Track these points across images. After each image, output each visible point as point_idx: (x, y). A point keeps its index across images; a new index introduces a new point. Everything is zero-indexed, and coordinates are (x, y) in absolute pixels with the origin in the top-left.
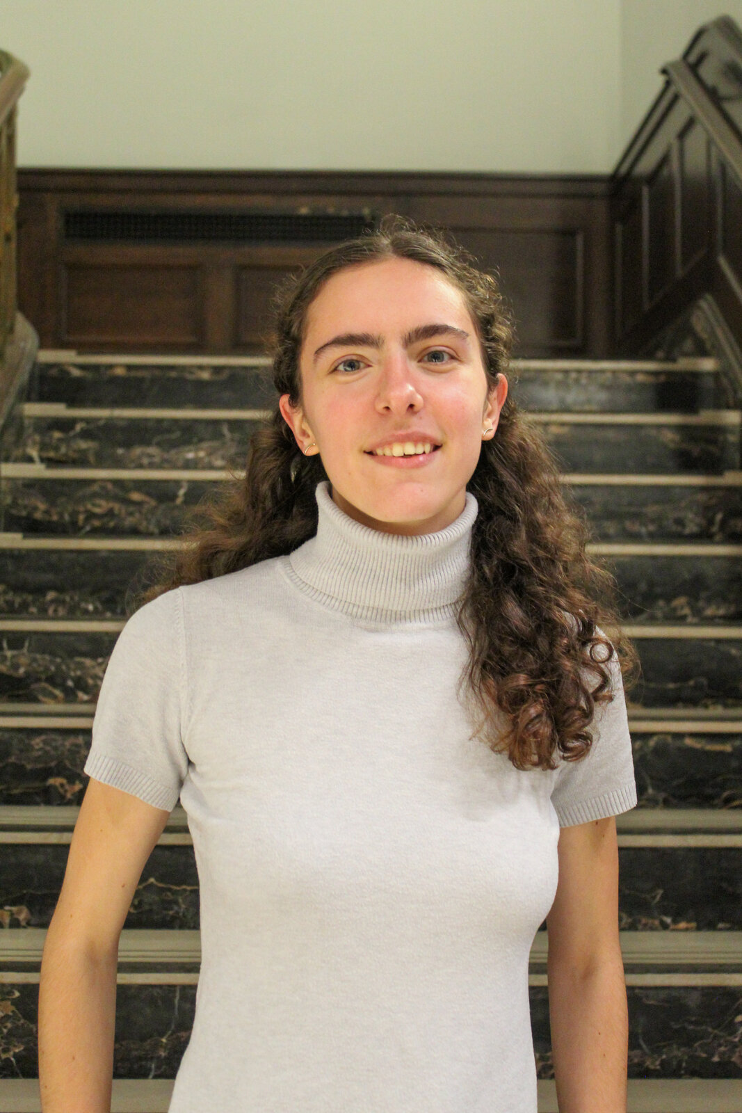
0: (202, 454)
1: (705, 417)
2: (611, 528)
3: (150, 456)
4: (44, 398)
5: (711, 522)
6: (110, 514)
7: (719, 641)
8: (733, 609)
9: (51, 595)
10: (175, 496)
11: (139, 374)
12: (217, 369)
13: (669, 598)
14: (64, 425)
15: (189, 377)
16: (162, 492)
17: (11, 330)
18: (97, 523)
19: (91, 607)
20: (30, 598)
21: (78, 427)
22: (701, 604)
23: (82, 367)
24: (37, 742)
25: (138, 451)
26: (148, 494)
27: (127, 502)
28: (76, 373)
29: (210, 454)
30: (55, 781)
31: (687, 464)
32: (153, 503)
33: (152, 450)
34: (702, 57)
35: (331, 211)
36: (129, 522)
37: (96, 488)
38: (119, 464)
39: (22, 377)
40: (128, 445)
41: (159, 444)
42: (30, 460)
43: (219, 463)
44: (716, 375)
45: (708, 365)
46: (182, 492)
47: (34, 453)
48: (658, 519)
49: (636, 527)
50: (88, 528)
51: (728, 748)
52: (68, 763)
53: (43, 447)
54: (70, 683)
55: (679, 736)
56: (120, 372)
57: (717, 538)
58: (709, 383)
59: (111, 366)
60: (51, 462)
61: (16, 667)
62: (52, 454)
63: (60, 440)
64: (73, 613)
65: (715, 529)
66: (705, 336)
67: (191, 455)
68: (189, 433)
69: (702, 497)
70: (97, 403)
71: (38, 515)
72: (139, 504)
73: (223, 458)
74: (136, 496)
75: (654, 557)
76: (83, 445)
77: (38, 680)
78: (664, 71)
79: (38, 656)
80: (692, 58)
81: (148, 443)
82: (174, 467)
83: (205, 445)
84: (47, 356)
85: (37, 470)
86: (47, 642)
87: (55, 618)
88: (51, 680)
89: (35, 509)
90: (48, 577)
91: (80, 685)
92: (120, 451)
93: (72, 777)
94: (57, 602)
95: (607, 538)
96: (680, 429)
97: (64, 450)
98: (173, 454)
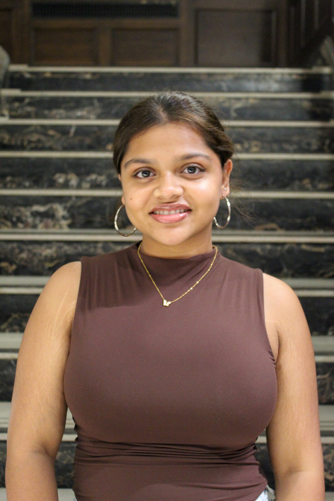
0: (84, 113)
1: (324, 95)
2: (275, 146)
3: (60, 114)
4: (12, 87)
5: (323, 144)
6: (39, 141)
7: (322, 200)
9: (9, 179)
10: (69, 133)
11: (58, 76)
12: (94, 74)
13: (301, 179)
14: (20, 100)
15: (80, 77)
16: (63, 130)
18: (33, 145)
19: (27, 184)
21: (27, 101)
22: (316, 183)
23: (32, 73)
25: (54, 112)
26: (57, 131)
27: (46, 135)
28: (28, 76)
29: (88, 113)
30: (4, 264)
31: (314, 116)
32: (58, 135)
33: (62, 112)
36: (48, 144)
37: (32, 129)
38: (45, 117)
40: (50, 108)
41: (64, 109)
42: (3, 115)
43: (93, 117)
44: (330, 75)
45: (327, 70)
47: (6, 112)
48: (298, 143)
49: (286, 146)
50: (29, 147)
51: (322, 250)
52: (9, 256)
53: (11, 110)
54: (14, 219)
55: (299, 244)
56: (48, 75)
57: (327, 152)
58: (327, 79)
59: (43, 73)
60: (12, 117)
62: (14, 113)
63: (18, 108)
64: (20, 186)
65: (326, 147)
66: (325, 57)
67: (79, 113)
68: (78, 103)
69: (319, 133)
70: (38, 89)
71: (6, 142)
72: (52, 137)
73: (94, 114)
74: (51, 132)
75: (294, 161)
76: (29, 109)
81: (59, 108)
82: (71, 118)
83: (86, 109)
84: (14, 68)
85: (6, 121)
87: (11, 188)
88: (6, 217)
89: (4, 138)
90: (7, 170)
91: (19, 220)
92: (46, 112)
93: (11, 263)
94: (12, 182)
95: (272, 151)
96: (312, 101)
97: (20, 112)
98: (71, 113)
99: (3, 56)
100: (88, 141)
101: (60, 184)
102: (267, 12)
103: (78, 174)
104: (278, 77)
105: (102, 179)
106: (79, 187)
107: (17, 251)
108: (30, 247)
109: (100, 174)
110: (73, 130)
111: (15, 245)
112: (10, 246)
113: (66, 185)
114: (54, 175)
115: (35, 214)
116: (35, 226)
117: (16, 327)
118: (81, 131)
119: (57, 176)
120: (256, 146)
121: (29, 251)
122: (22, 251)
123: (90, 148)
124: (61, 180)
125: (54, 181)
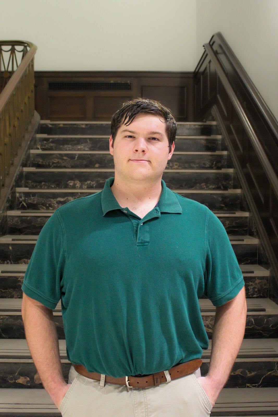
0: (82, 147)
1: (212, 137)
2: (187, 165)
3: (69, 147)
4: (42, 132)
5: (212, 164)
6: (58, 162)
7: (211, 194)
8: (216, 186)
9: (43, 183)
10: (75, 158)
11: (66, 126)
12: (86, 125)
13: (200, 183)
14: (47, 140)
15: (79, 126)
16: (72, 157)
17: (33, 115)
18: (55, 165)
19: (53, 186)
20: (38, 184)
21: (50, 140)
22: (208, 185)
23: (52, 124)
24: (39, 219)
25: (66, 146)
26: (68, 157)
27: (63, 159)
28: (50, 126)
29: (84, 147)
31: (208, 149)
32: (69, 160)
33: (70, 146)
34: (213, 43)
35: (119, 82)
36: (63, 164)
37: (55, 156)
38: (61, 150)
39: (36, 127)
40: (63, 144)
41: (71, 144)
42: (38, 149)
43: (87, 149)
44: (216, 126)
45: (214, 123)
46: (76, 157)
47: (39, 147)
48: (199, 163)
49: (193, 165)
50: (53, 166)
53: (42, 145)
54: (47, 205)
56: (61, 126)
57: (214, 168)
58: (214, 128)
59: (59, 124)
60: (43, 149)
61: (34, 201)
62: (44, 147)
63: (46, 143)
64: (49, 187)
65: (214, 166)
66: (214, 115)
67: (79, 147)
68: (79, 141)
69: (210, 158)
70: (56, 134)
71: (40, 163)
72: (66, 160)
73: (88, 148)
74: (65, 158)
75: (196, 173)
76: (52, 145)
77: (40, 204)
78: (204, 46)
79: (39, 198)
80: (211, 43)
81: (68, 144)
82: (75, 150)
83: (83, 144)
84: (43, 122)
85: (40, 152)
86: (42, 195)
87: (44, 189)
88: (43, 204)
89: (39, 161)
90: (42, 179)
91: (50, 205)
92: (61, 147)
94: (45, 185)
95: (185, 168)
96: (206, 140)
97: (47, 146)
98: (75, 147)
99: (37, 116)
100: (85, 162)
101: (70, 186)
102: (182, 88)
103: (80, 181)
104: (188, 126)
105: (94, 183)
106: (81, 188)
109: (92, 181)
113: (74, 187)
114: (68, 181)
115: (59, 202)
118: (81, 157)
119: (69, 181)
120: (176, 165)
123: (86, 167)
124: (71, 184)
125: (68, 185)
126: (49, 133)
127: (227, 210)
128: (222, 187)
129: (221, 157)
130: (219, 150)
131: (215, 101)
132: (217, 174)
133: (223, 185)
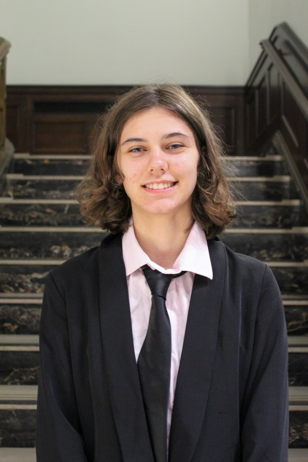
1: (276, 178)
3: (56, 195)
4: (16, 172)
5: (277, 220)
6: (38, 217)
7: (278, 268)
8: (284, 255)
9: (12, 250)
10: (64, 210)
11: (54, 163)
12: (84, 161)
13: (258, 250)
14: (23, 183)
15: (73, 163)
16: (59, 209)
17: (3, 145)
18: (33, 221)
19: (28, 254)
20: (4, 251)
21: (28, 183)
22: (271, 253)
23: (32, 160)
25: (51, 193)
26: (54, 210)
27: (45, 212)
28: (29, 162)
30: (7, 325)
31: (268, 196)
32: (55, 213)
33: (57, 192)
34: (276, 38)
36: (46, 220)
37: (32, 207)
38: (43, 197)
39: (6, 164)
40: (47, 190)
41: (60, 190)
42: (9, 196)
44: (281, 162)
45: (278, 158)
47: (11, 193)
48: (256, 219)
49: (246, 222)
50: (29, 223)
52: (12, 318)
53: (15, 191)
54: (17, 285)
56: (46, 162)
57: (280, 226)
58: (278, 165)
59: (43, 160)
60: (16, 197)
62: (18, 194)
63: (21, 189)
64: (21, 256)
65: (279, 222)
66: (277, 147)
67: (71, 194)
68: (71, 186)
69: (273, 210)
70: (38, 174)
71: (10, 218)
72: (49, 214)
74: (48, 210)
75: (253, 234)
76: (30, 190)
77: (4, 283)
78: (261, 44)
79: (4, 274)
80: (272, 39)
81: (54, 189)
82: (65, 198)
84: (18, 156)
85: (11, 201)
86: (8, 269)
87: (14, 259)
88: (9, 284)
89: (9, 215)
90: (11, 243)
91: (21, 285)
92: (45, 193)
93: (14, 323)
94: (15, 252)
95: (235, 227)
96: (266, 183)
97: (22, 192)
98: (65, 194)
99: (9, 146)
100: (79, 217)
101: (55, 254)
102: (227, 109)
103: (71, 246)
104: (238, 163)
107: (19, 313)
108: (30, 310)
109: (89, 246)
110: (67, 209)
111: (17, 308)
112: (12, 309)
113: (61, 256)
114: (51, 246)
115: (34, 281)
116: (34, 291)
117: (17, 380)
118: (74, 209)
119: (53, 247)
121: (29, 313)
122: (22, 313)
123: (81, 224)
124: (57, 251)
125: (51, 252)
126: (26, 173)
127: (302, 294)
128: (293, 257)
129: (290, 208)
130: (286, 198)
131: (278, 125)
132: (284, 235)
133: (294, 253)
